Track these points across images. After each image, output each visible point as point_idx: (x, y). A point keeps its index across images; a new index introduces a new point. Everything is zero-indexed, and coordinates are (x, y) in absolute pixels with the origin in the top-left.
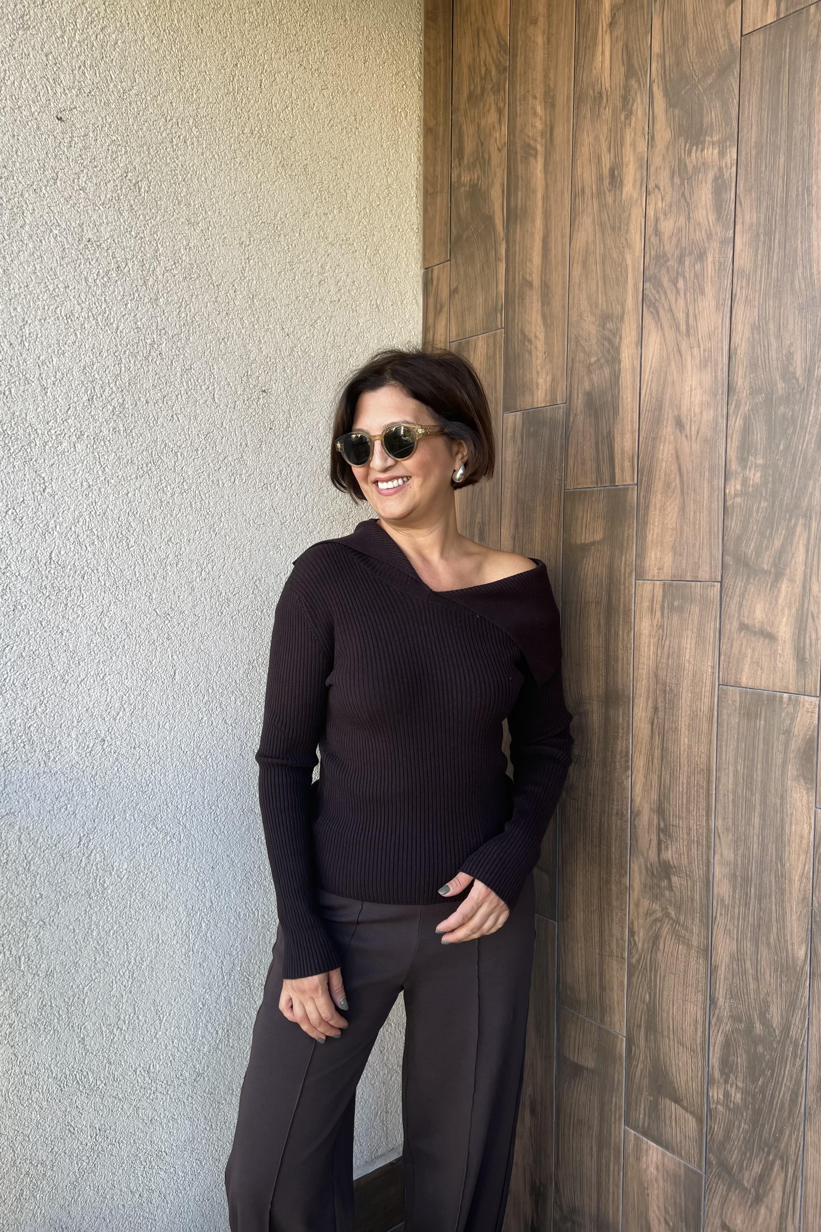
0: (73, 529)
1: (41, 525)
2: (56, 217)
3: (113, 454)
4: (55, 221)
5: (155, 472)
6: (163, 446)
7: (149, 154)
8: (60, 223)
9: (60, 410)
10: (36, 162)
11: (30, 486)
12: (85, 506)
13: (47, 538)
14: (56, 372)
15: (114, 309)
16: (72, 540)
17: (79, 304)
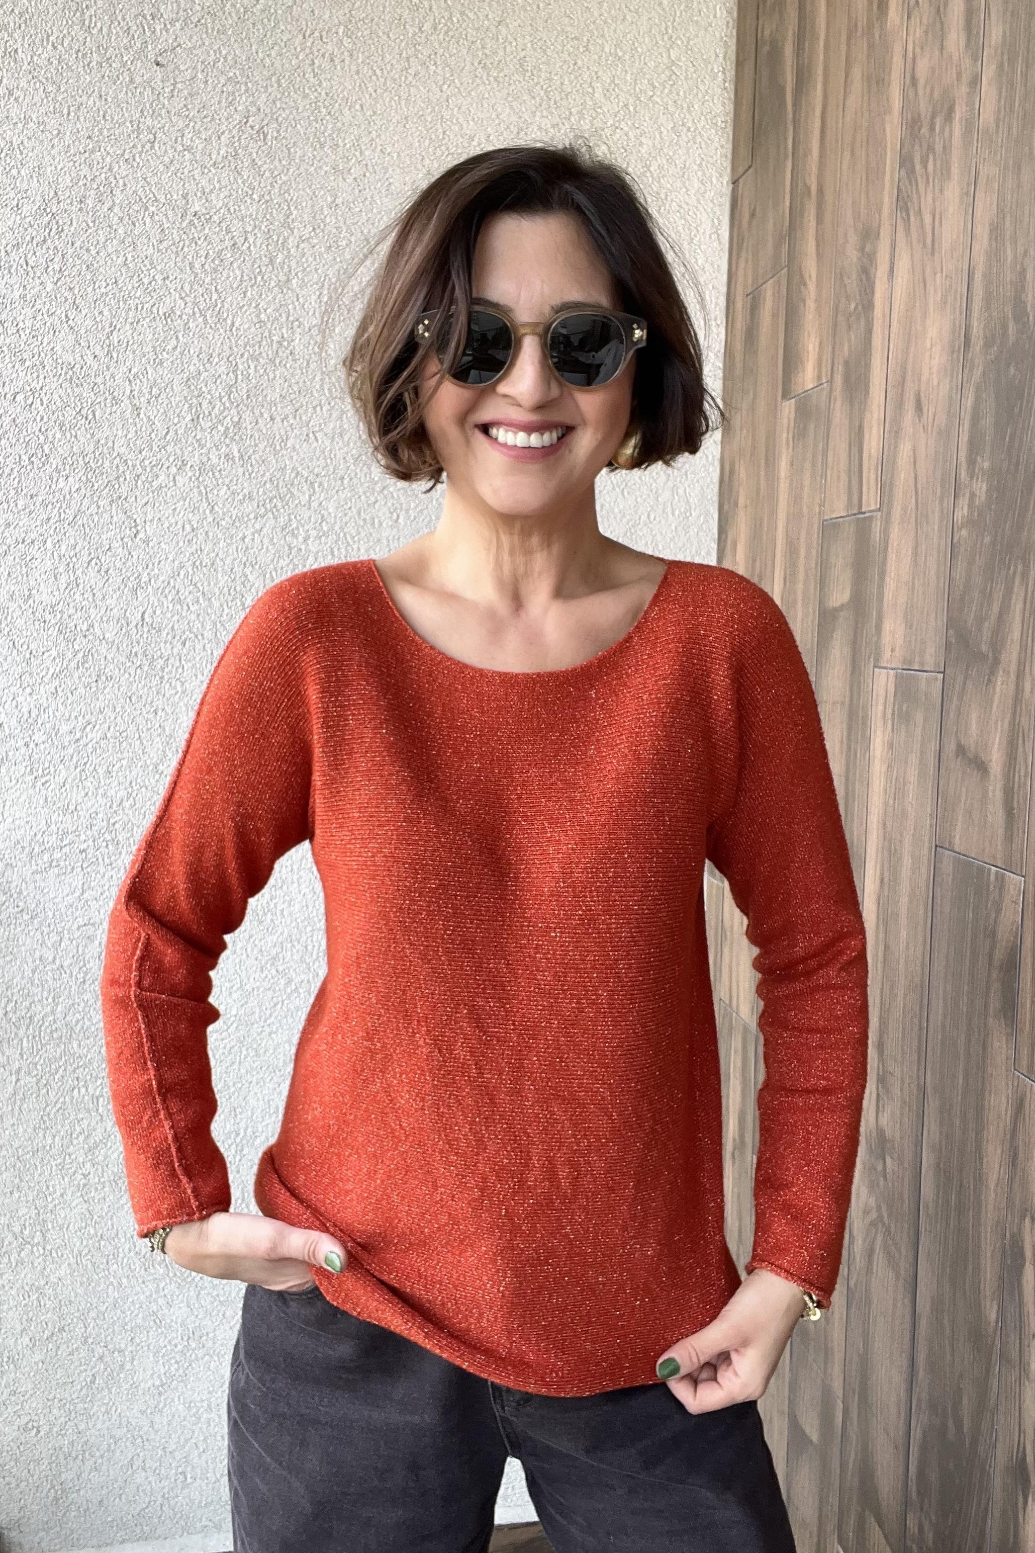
0: (172, 584)
1: (132, 579)
2: (153, 189)
3: (225, 488)
4: (151, 195)
5: (282, 510)
6: (293, 475)
7: (279, 86)
8: (158, 197)
9: (157, 435)
10: (128, 124)
11: (118, 530)
12: (188, 555)
13: (139, 593)
14: (151, 388)
15: (229, 299)
16: (170, 598)
17: (181, 298)
